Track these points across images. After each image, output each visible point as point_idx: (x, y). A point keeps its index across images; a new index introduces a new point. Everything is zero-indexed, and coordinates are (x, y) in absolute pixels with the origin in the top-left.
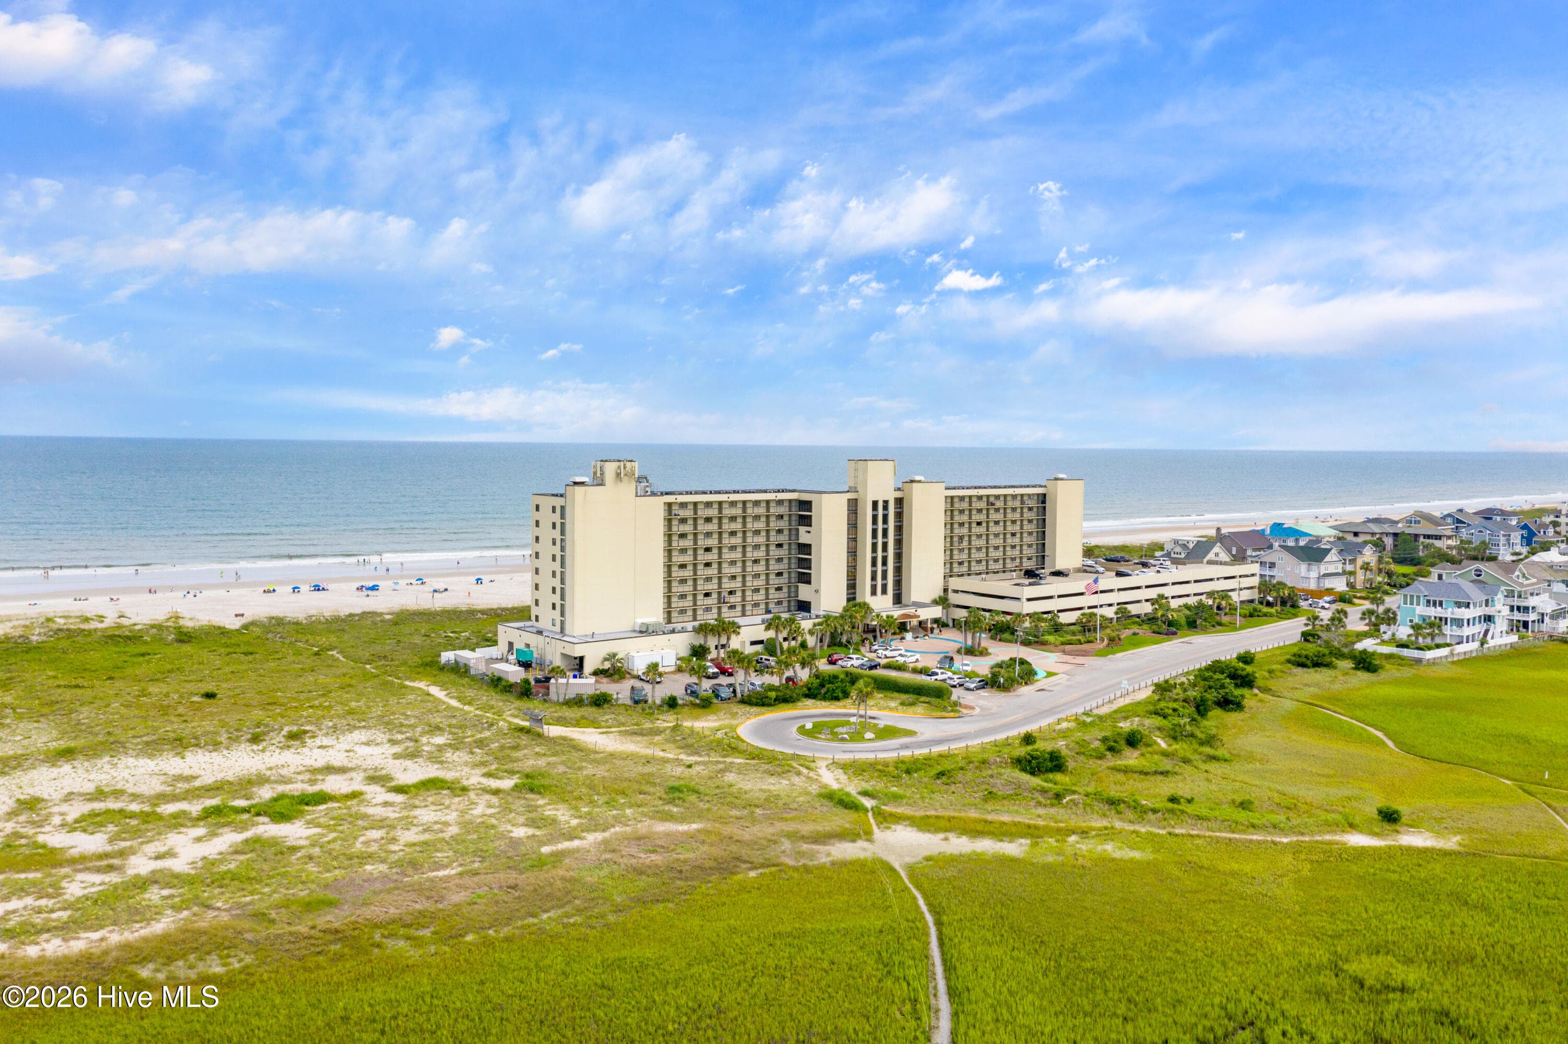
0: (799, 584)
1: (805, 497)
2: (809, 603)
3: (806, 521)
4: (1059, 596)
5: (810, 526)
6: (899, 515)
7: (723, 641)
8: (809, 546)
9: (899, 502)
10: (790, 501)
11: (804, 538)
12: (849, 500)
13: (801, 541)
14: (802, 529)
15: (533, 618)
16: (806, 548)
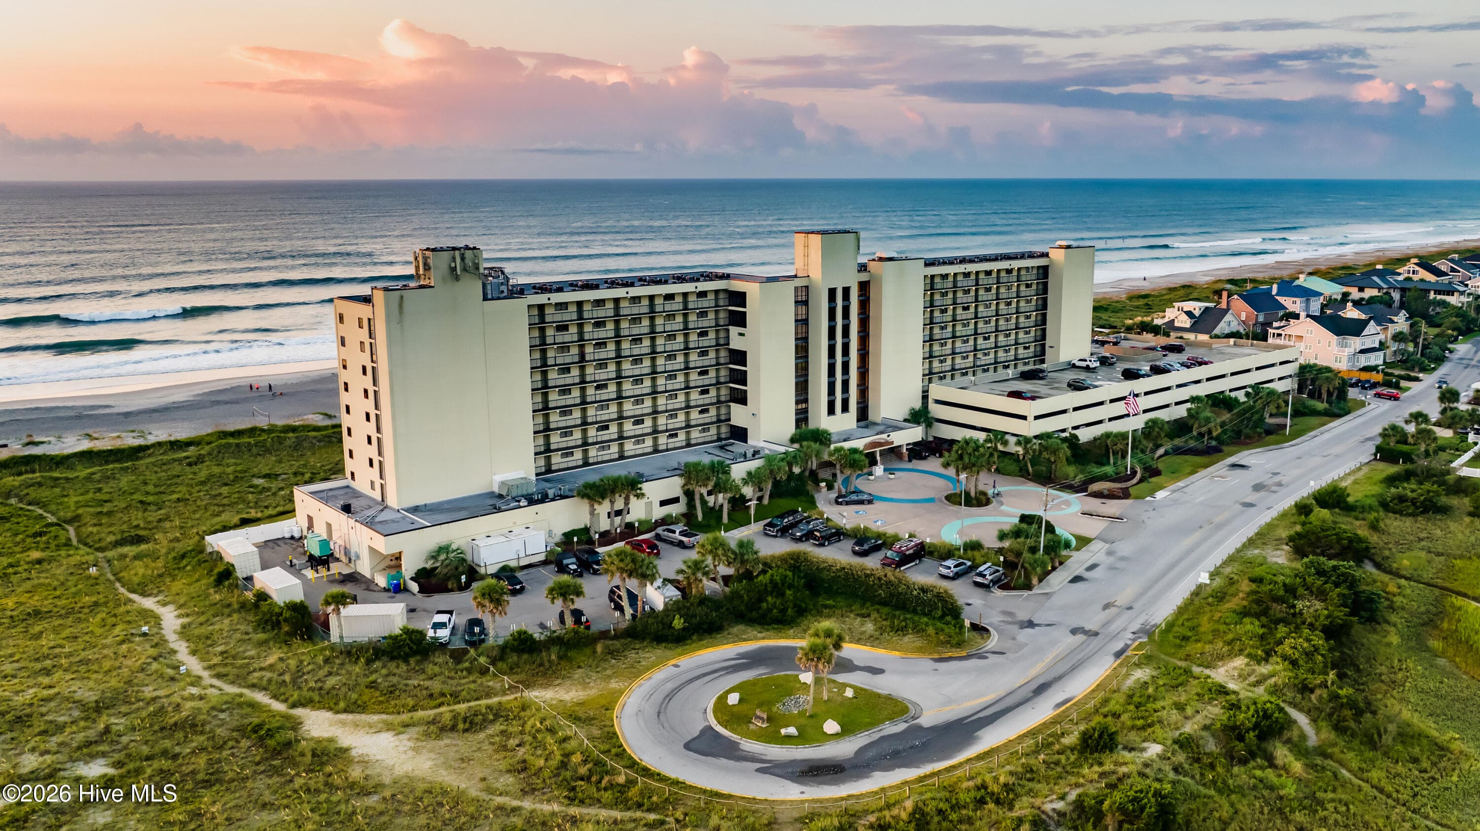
0: (732, 404)
1: (737, 286)
2: (745, 430)
3: (740, 320)
4: (1075, 409)
5: (745, 326)
6: (864, 304)
7: (619, 504)
8: (744, 354)
9: (864, 287)
10: (717, 292)
11: (736, 343)
12: (796, 288)
13: (731, 346)
14: (734, 331)
15: (348, 475)
16: (740, 357)
